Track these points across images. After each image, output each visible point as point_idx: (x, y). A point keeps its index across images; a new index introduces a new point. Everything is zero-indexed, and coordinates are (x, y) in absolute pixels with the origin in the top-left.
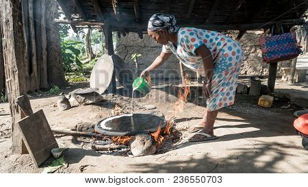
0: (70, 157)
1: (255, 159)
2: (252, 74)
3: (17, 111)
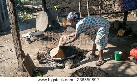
0: (41, 72)
1: (119, 68)
2: (116, 11)
3: (20, 57)
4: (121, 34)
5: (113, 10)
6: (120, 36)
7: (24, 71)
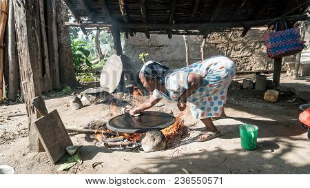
0: (84, 154)
2: (257, 69)
3: (33, 111)
4: (272, 98)
5: (251, 67)
6: (269, 102)
7: (41, 149)
